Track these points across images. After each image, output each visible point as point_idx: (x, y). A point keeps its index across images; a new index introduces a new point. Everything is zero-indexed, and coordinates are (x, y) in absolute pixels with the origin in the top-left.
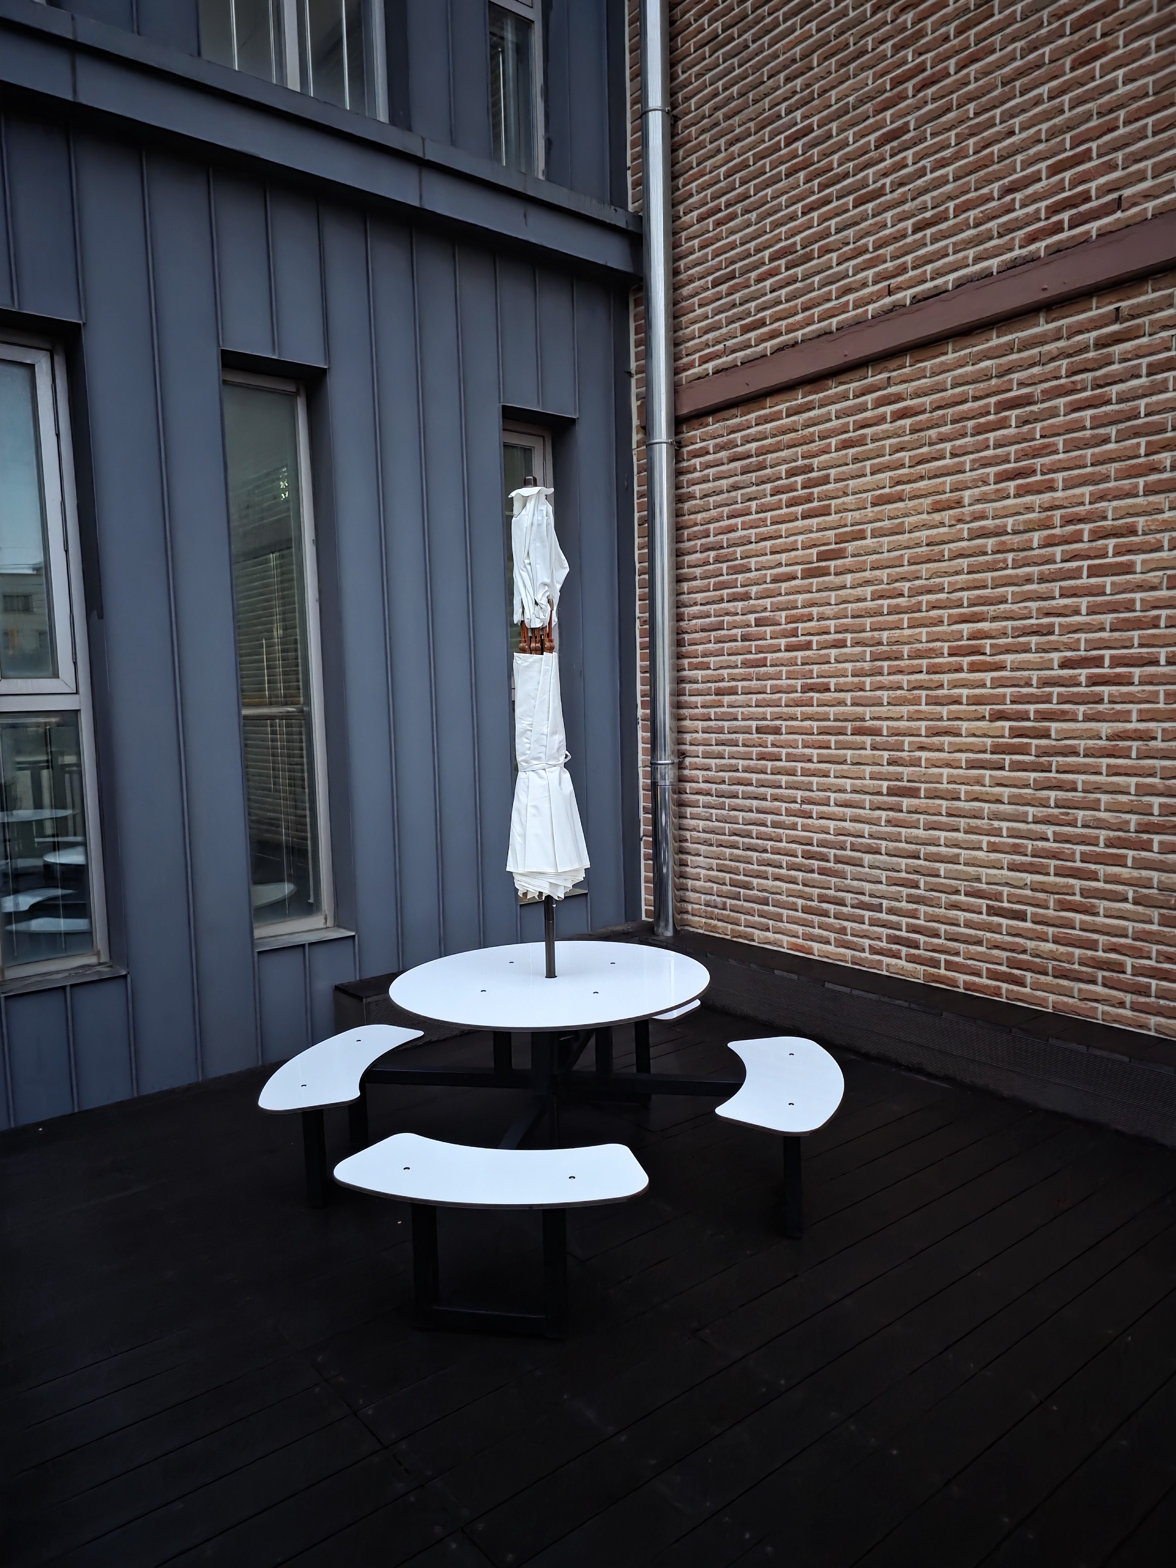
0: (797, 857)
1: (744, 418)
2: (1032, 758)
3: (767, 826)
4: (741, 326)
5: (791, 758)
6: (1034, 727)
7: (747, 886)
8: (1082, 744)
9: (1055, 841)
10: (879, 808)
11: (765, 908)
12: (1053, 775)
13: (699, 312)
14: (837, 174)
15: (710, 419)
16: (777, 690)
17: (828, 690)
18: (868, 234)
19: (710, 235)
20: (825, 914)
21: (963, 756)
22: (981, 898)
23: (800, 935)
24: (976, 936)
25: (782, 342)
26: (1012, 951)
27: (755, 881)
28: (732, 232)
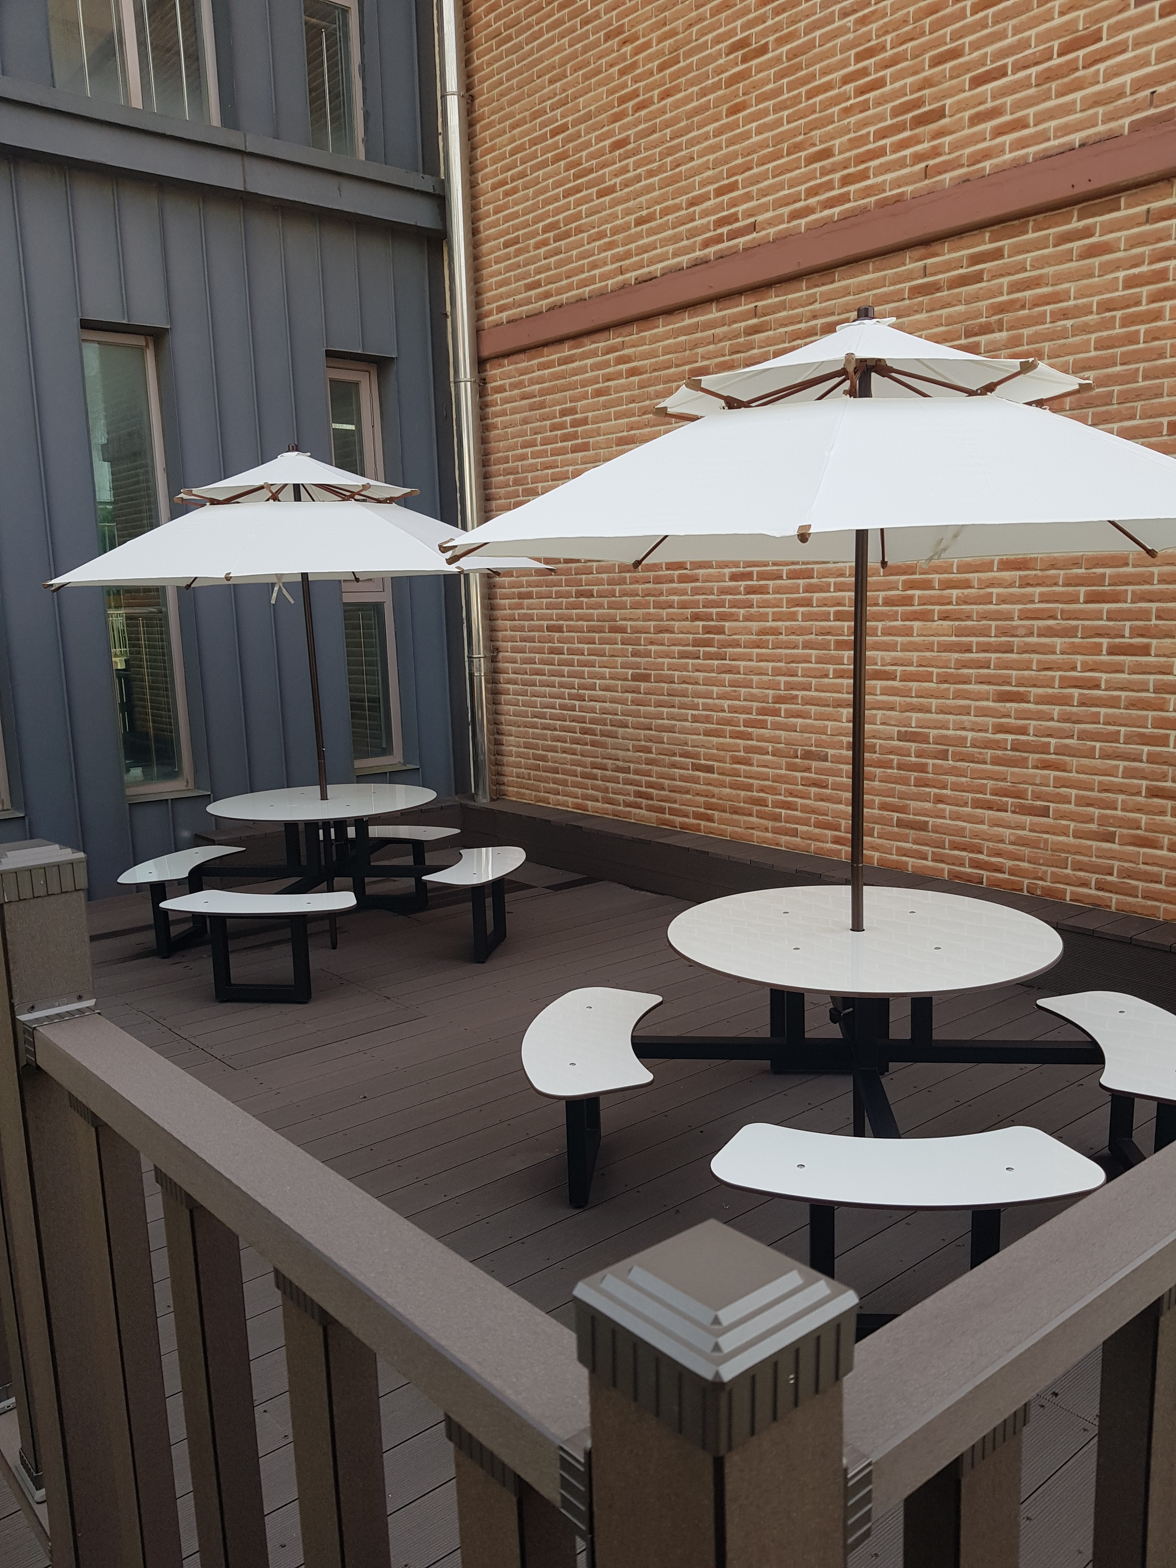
0: (576, 733)
1: (530, 363)
2: (716, 649)
3: (556, 709)
4: (525, 284)
5: (571, 652)
6: (715, 626)
7: (544, 759)
8: (742, 638)
9: (729, 712)
10: (627, 692)
11: (557, 776)
12: (727, 662)
13: (495, 267)
14: (585, 168)
15: (506, 361)
16: (559, 595)
17: (592, 596)
18: (607, 222)
19: (501, 202)
20: (595, 778)
21: (676, 648)
22: (688, 757)
23: (579, 795)
24: (686, 787)
25: (552, 302)
26: (707, 796)
27: (550, 754)
28: (516, 204)
